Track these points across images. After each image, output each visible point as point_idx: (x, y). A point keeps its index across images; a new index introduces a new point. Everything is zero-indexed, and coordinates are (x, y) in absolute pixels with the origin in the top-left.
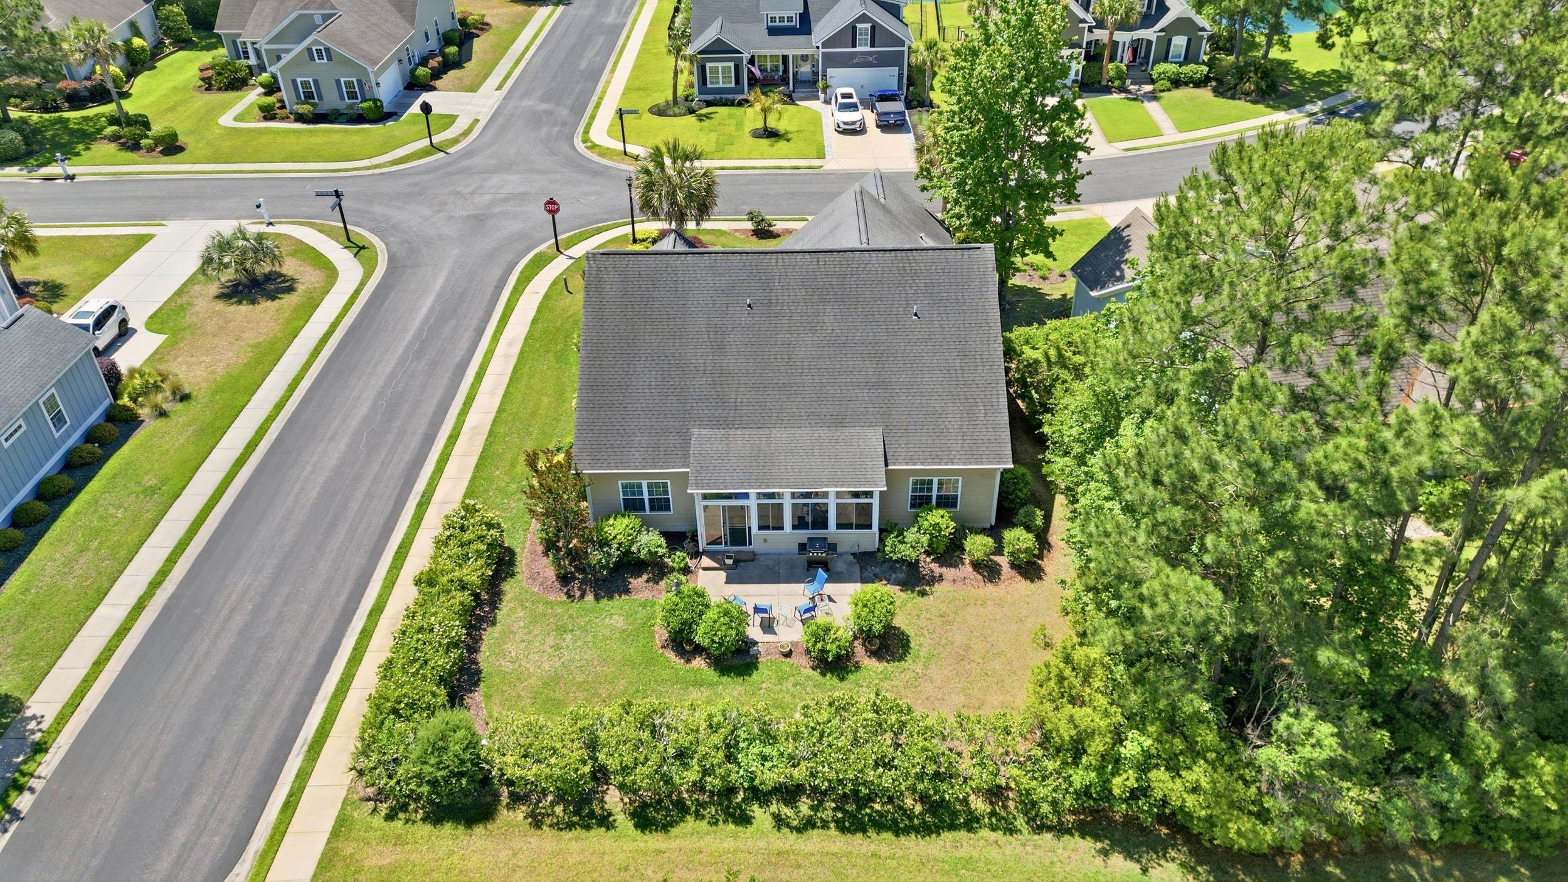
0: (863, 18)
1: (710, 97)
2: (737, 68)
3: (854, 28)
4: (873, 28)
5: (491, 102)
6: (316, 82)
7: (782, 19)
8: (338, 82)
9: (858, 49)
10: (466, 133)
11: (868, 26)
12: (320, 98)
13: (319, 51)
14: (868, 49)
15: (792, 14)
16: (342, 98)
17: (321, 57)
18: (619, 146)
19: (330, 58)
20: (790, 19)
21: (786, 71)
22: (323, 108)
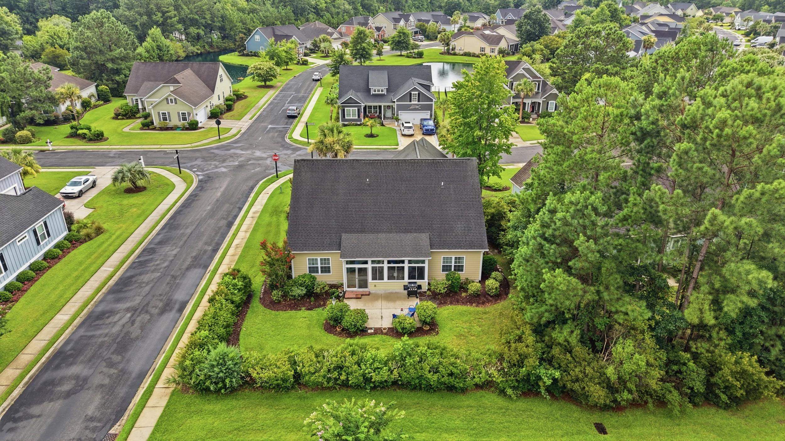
0: (415, 89)
1: (346, 123)
2: (358, 110)
3: (411, 94)
4: (419, 94)
5: (247, 124)
6: (169, 113)
7: (379, 91)
8: (179, 113)
9: (412, 103)
10: (235, 135)
11: (417, 93)
12: (170, 121)
13: (171, 100)
14: (417, 103)
15: (383, 88)
16: (180, 121)
17: (172, 102)
18: (306, 140)
19: (176, 103)
20: (382, 91)
21: (380, 112)
22: (171, 124)
